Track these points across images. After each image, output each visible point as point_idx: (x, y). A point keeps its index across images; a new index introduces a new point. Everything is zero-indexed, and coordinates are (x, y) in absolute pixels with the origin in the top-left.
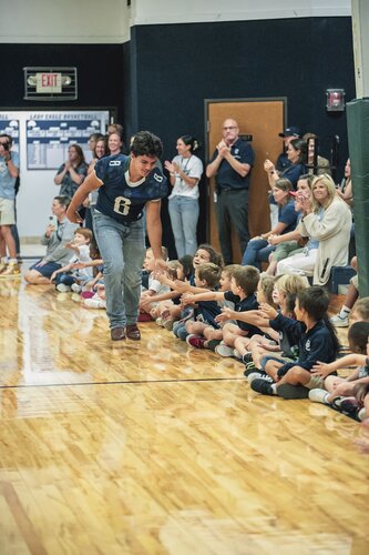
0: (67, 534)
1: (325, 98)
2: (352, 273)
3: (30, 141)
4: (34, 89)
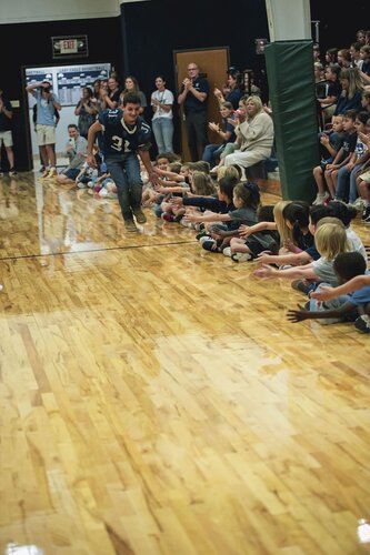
0: (62, 360)
1: (255, 46)
2: (276, 164)
3: (60, 87)
4: (59, 51)
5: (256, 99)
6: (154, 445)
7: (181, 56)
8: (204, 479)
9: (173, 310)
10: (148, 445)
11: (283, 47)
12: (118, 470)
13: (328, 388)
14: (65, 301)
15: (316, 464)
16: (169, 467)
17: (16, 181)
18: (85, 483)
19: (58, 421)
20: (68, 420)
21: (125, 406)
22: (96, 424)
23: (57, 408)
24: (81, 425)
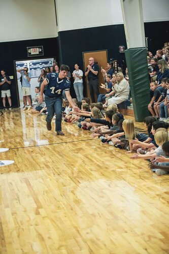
0: (45, 194)
1: (119, 49)
2: (131, 102)
3: (31, 69)
4: (30, 53)
5: (121, 74)
6: (91, 230)
7: (86, 55)
8: (115, 245)
9: (91, 170)
10: (88, 231)
11: (133, 51)
12: (77, 242)
13: (164, 203)
14: (43, 168)
15: (161, 237)
16: (99, 240)
17: (13, 112)
18: (63, 248)
19: (47, 221)
20: (52, 220)
21: (76, 214)
22: (64, 222)
23: (46, 216)
24: (58, 223)
